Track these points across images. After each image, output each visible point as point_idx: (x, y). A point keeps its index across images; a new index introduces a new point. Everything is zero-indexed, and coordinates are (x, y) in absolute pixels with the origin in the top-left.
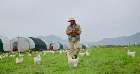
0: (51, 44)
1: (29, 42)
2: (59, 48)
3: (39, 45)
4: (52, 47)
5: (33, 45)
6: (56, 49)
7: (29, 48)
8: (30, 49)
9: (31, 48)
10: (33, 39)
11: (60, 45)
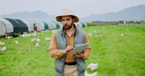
0: (34, 25)
1: (5, 25)
2: (43, 28)
3: (19, 28)
4: (36, 27)
5: (10, 28)
6: (40, 29)
7: (5, 32)
8: (7, 34)
9: (8, 32)
10: (11, 21)
11: (45, 25)
